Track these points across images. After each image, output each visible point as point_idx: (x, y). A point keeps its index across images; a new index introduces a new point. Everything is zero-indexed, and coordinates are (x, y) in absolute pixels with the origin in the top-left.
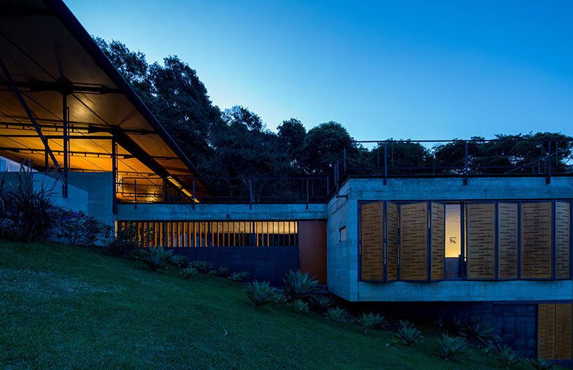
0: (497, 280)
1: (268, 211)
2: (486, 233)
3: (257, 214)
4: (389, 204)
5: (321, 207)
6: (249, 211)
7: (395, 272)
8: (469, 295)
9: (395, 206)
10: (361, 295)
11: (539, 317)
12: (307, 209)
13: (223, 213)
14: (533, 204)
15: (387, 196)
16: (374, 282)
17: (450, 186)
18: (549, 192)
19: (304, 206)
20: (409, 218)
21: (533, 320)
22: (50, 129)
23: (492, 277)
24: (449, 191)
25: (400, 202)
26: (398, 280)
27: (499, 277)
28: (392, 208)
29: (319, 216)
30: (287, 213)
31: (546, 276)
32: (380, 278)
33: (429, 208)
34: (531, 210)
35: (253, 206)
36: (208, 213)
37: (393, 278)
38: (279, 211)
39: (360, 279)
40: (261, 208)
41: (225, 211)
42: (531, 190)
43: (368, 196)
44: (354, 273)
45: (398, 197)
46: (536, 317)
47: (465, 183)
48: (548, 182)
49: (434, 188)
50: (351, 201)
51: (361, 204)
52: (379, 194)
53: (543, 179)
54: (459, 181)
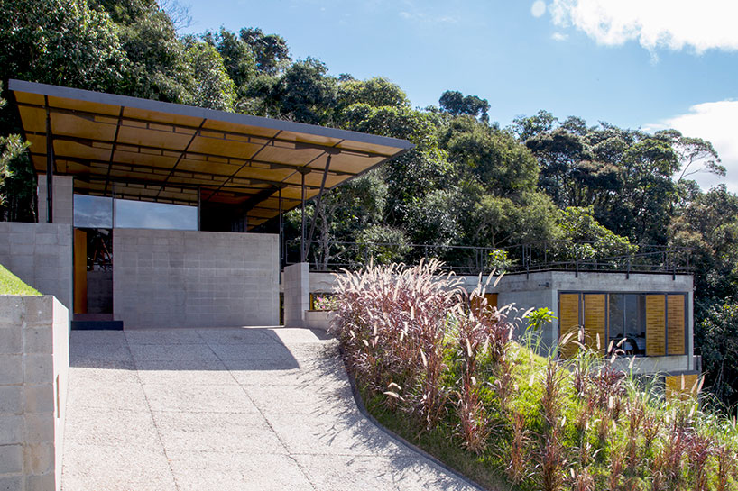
5: (493, 279)
15: (578, 287)
17: (618, 280)
20: (591, 307)
24: (617, 284)
42: (665, 284)
43: (565, 287)
45: (585, 288)
47: (627, 278)
48: (674, 279)
49: (608, 281)
50: (553, 291)
51: (561, 293)
52: (572, 285)
53: (671, 276)
54: (623, 276)
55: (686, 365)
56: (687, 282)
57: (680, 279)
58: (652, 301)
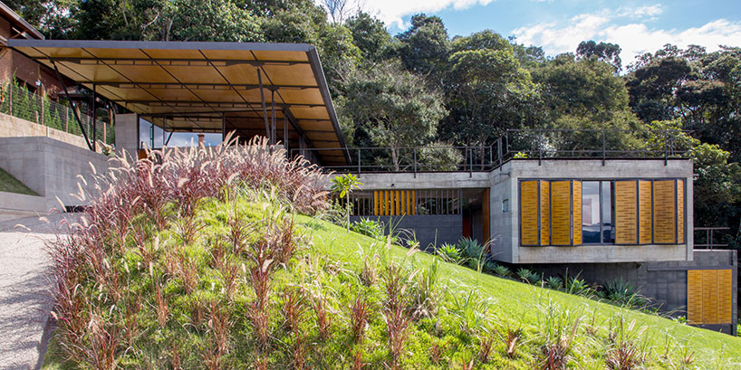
0: (638, 244)
1: (432, 180)
2: (630, 206)
3: (420, 183)
4: (542, 182)
5: (484, 175)
6: (413, 180)
7: (547, 238)
8: (607, 258)
9: (547, 183)
10: (522, 258)
11: (689, 283)
12: (471, 176)
13: (388, 182)
14: (661, 182)
15: (542, 174)
16: (531, 246)
17: (592, 167)
18: (667, 172)
19: (468, 174)
20: (558, 193)
21: (684, 285)
22: (227, 105)
23: (635, 242)
24: (591, 171)
25: (551, 181)
26: (550, 245)
27: (641, 242)
28: (544, 185)
29: (483, 185)
30: (451, 181)
31: (670, 241)
32: (536, 243)
33: (572, 185)
34: (660, 187)
35: (417, 175)
36: (372, 183)
37: (545, 244)
38: (443, 179)
39: (521, 245)
40: (425, 177)
41: (390, 180)
42: (654, 170)
43: (526, 175)
44: (515, 240)
45: (552, 176)
46: (686, 282)
47: (603, 165)
48: (666, 164)
49: (579, 168)
50: (512, 179)
51: (521, 181)
52: (535, 173)
53: (662, 162)
54: (598, 163)
55: (684, 255)
56: (684, 167)
57: (674, 165)
58: (622, 188)
